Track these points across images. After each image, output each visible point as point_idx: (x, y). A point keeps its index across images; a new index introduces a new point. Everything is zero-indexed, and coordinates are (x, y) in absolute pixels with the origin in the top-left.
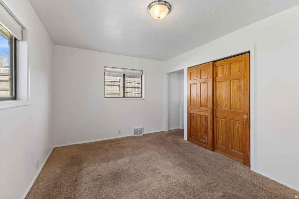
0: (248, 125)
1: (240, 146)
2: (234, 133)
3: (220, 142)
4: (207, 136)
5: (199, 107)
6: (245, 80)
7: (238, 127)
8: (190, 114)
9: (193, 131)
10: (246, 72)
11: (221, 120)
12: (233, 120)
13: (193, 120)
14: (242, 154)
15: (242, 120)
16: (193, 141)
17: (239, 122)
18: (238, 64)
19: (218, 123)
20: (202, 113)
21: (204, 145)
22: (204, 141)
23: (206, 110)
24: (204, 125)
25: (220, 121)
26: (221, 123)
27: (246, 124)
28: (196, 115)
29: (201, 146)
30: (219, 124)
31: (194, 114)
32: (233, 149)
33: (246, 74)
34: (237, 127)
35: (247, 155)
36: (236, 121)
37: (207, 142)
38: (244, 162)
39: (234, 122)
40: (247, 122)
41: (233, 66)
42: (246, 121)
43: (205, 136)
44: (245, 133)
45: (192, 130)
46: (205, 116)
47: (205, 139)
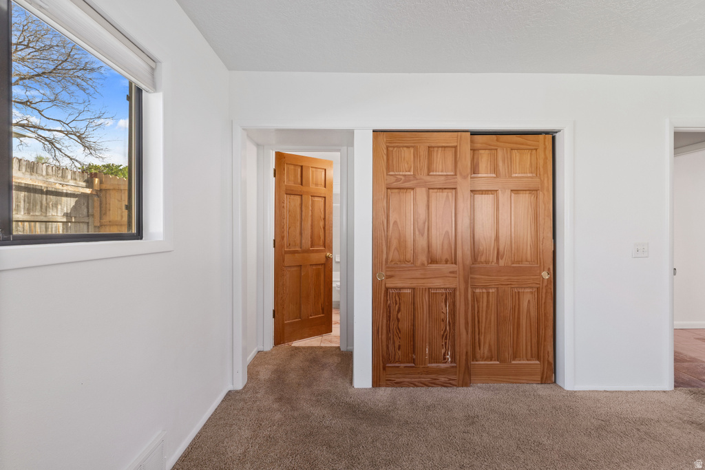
0: (550, 294)
1: (533, 345)
2: (519, 318)
3: (484, 353)
4: (453, 346)
5: (423, 265)
6: (544, 194)
7: (529, 301)
8: (387, 289)
9: (399, 346)
10: (546, 175)
11: (488, 293)
12: (517, 288)
13: (399, 310)
14: (538, 362)
15: (538, 286)
16: (398, 380)
17: (531, 290)
18: (529, 154)
19: (478, 302)
20: (438, 283)
21: (443, 379)
22: (443, 366)
23: (451, 272)
24: (442, 316)
25: (485, 296)
26: (488, 302)
27: (546, 293)
28: (409, 291)
29: (434, 383)
30: (481, 306)
31: (400, 289)
32: (515, 357)
33: (546, 179)
34: (526, 304)
35: (548, 361)
36: (525, 288)
37: (453, 367)
38: (542, 378)
39: (519, 292)
40: (549, 286)
41: (517, 158)
42: (547, 286)
43: (443, 351)
44: (545, 314)
45: (394, 343)
46: (446, 289)
47: (445, 359)
